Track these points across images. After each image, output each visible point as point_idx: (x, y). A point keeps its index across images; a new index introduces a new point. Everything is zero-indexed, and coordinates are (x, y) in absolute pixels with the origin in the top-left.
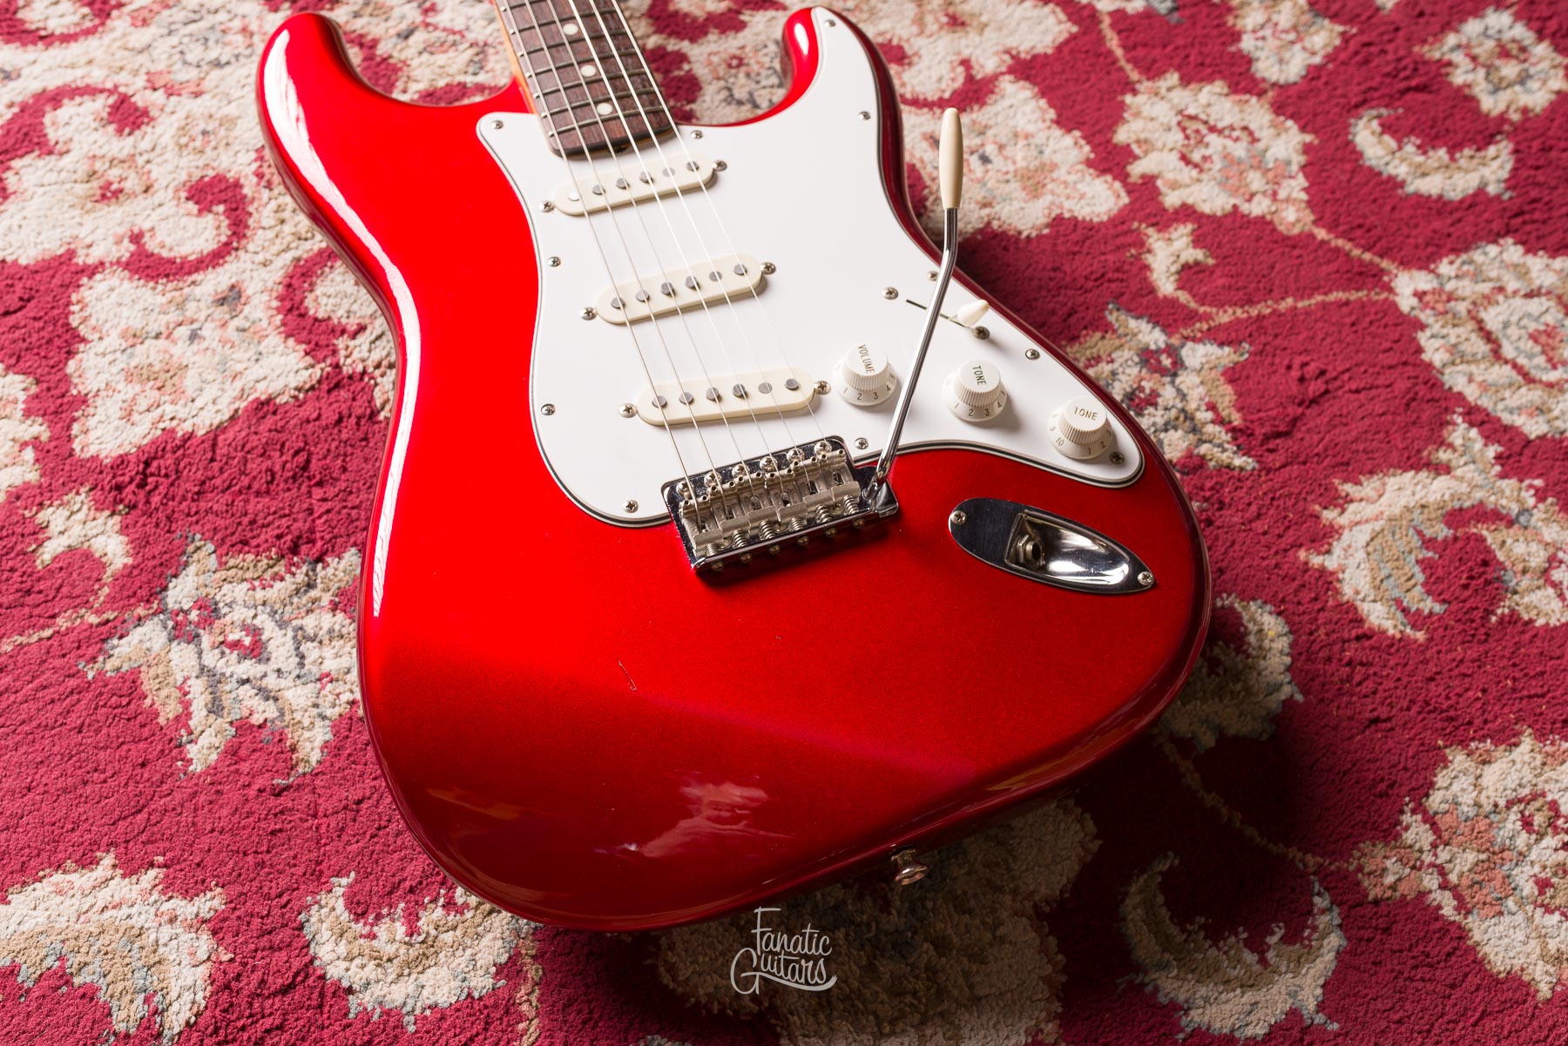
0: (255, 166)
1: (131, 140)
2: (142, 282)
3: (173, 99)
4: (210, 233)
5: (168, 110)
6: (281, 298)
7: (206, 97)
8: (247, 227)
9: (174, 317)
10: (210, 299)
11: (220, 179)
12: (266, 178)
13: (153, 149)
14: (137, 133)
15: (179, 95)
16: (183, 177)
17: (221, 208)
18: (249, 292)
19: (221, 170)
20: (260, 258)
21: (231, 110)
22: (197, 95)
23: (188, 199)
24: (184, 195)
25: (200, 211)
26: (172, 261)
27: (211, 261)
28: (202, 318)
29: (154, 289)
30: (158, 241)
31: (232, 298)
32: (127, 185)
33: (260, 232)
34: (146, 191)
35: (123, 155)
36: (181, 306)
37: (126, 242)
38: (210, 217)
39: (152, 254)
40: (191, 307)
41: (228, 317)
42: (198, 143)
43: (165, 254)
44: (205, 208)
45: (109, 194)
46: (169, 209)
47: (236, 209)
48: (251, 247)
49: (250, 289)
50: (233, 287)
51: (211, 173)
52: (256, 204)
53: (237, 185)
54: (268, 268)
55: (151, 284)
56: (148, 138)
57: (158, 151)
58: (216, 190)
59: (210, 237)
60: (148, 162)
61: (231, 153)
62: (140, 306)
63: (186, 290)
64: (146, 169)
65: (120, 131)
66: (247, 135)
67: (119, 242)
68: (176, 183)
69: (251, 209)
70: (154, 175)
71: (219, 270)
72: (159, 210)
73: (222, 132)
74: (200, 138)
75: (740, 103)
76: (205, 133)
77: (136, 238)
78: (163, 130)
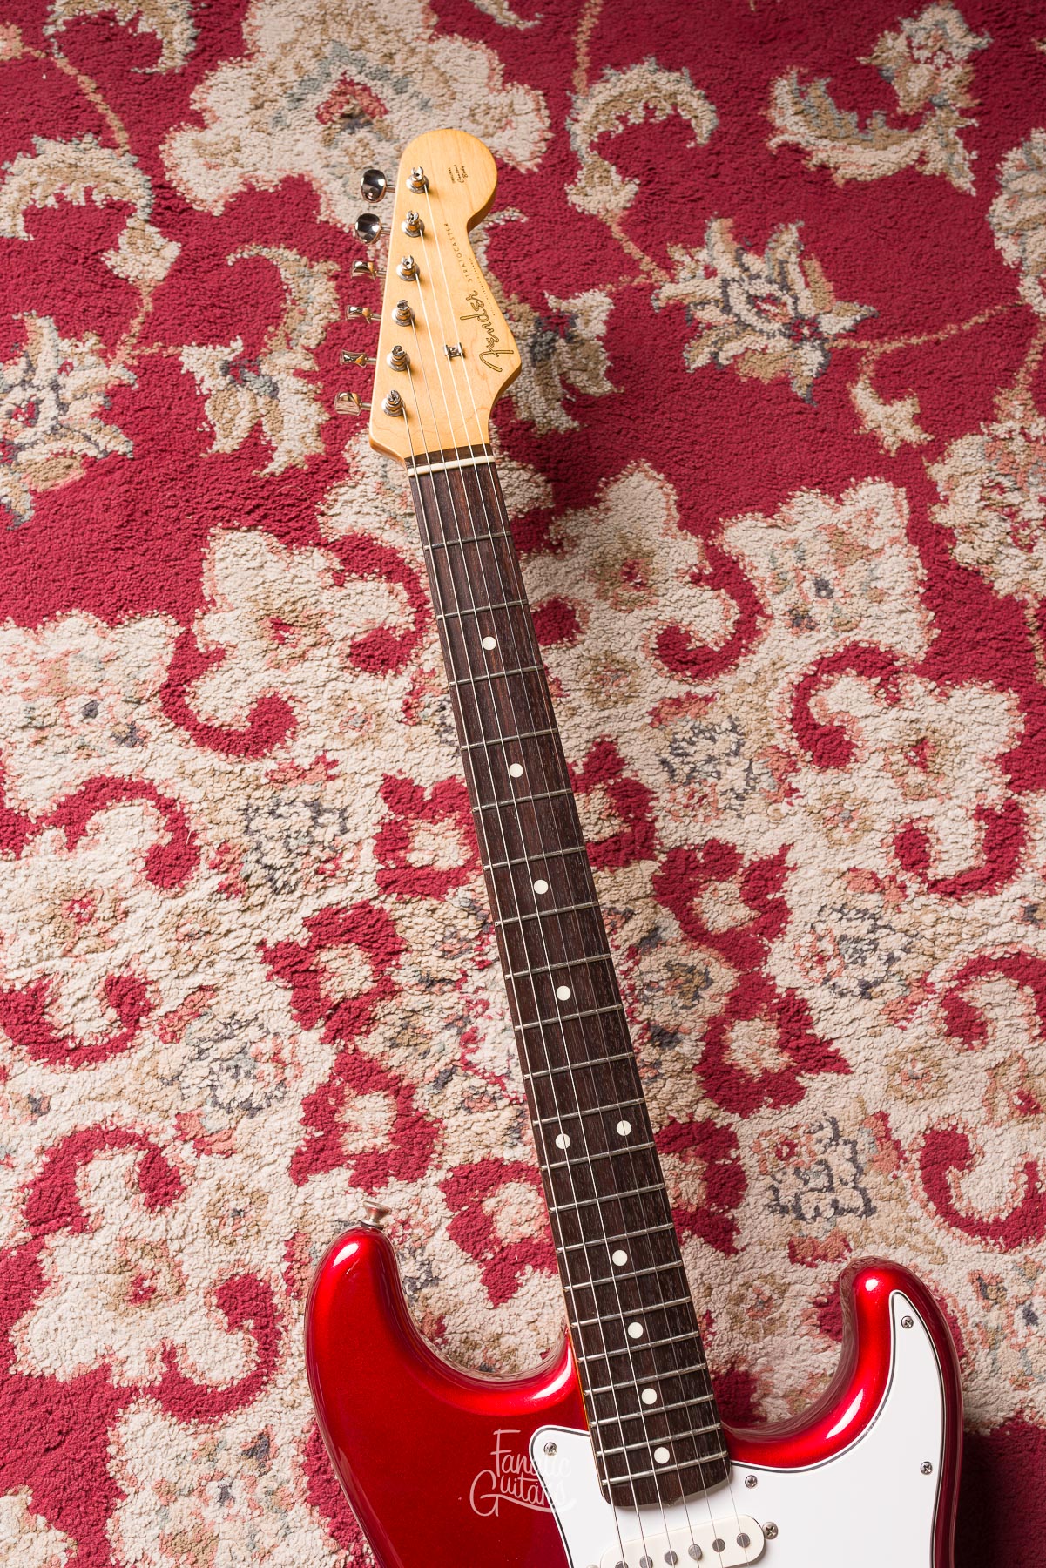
0: (285, 1265)
1: (161, 1219)
2: (175, 1419)
3: (203, 1156)
4: (238, 1358)
5: (199, 1175)
6: (306, 1453)
7: (237, 1158)
8: (276, 1354)
9: (204, 1469)
10: (240, 1451)
11: (249, 1280)
12: (297, 1285)
13: (183, 1237)
14: (168, 1209)
15: (209, 1153)
16: (215, 1276)
17: (250, 1323)
18: (278, 1442)
19: (250, 1269)
20: (288, 1398)
21: (260, 1181)
22: (227, 1154)
23: (218, 1307)
24: (214, 1300)
25: (230, 1325)
26: (202, 1391)
27: (242, 1395)
28: (232, 1473)
29: (185, 1430)
30: (189, 1362)
31: (260, 1449)
32: (160, 1283)
33: (289, 1361)
34: (178, 1292)
35: (156, 1238)
36: (211, 1457)
37: (158, 1362)
38: (240, 1334)
39: (185, 1380)
40: (222, 1456)
41: (257, 1474)
42: (229, 1230)
43: (197, 1382)
44: (234, 1325)
45: (141, 1294)
46: (198, 1320)
47: (267, 1326)
48: (280, 1381)
49: (280, 1438)
50: (261, 1435)
51: (242, 1272)
52: (285, 1321)
53: (268, 1292)
54: (297, 1411)
55: (183, 1425)
56: (180, 1218)
57: (189, 1238)
58: (247, 1298)
59: (241, 1363)
60: (181, 1251)
61: (262, 1245)
62: (173, 1452)
63: (217, 1434)
64: (177, 1259)
65: (150, 1205)
66: (277, 1218)
67: (151, 1360)
68: (206, 1283)
69: (279, 1326)
70: (185, 1269)
71: (249, 1410)
72: (191, 1319)
73: (252, 1213)
74: (230, 1222)
75: (784, 1210)
76: (238, 1213)
77: (169, 1356)
78: (195, 1203)
